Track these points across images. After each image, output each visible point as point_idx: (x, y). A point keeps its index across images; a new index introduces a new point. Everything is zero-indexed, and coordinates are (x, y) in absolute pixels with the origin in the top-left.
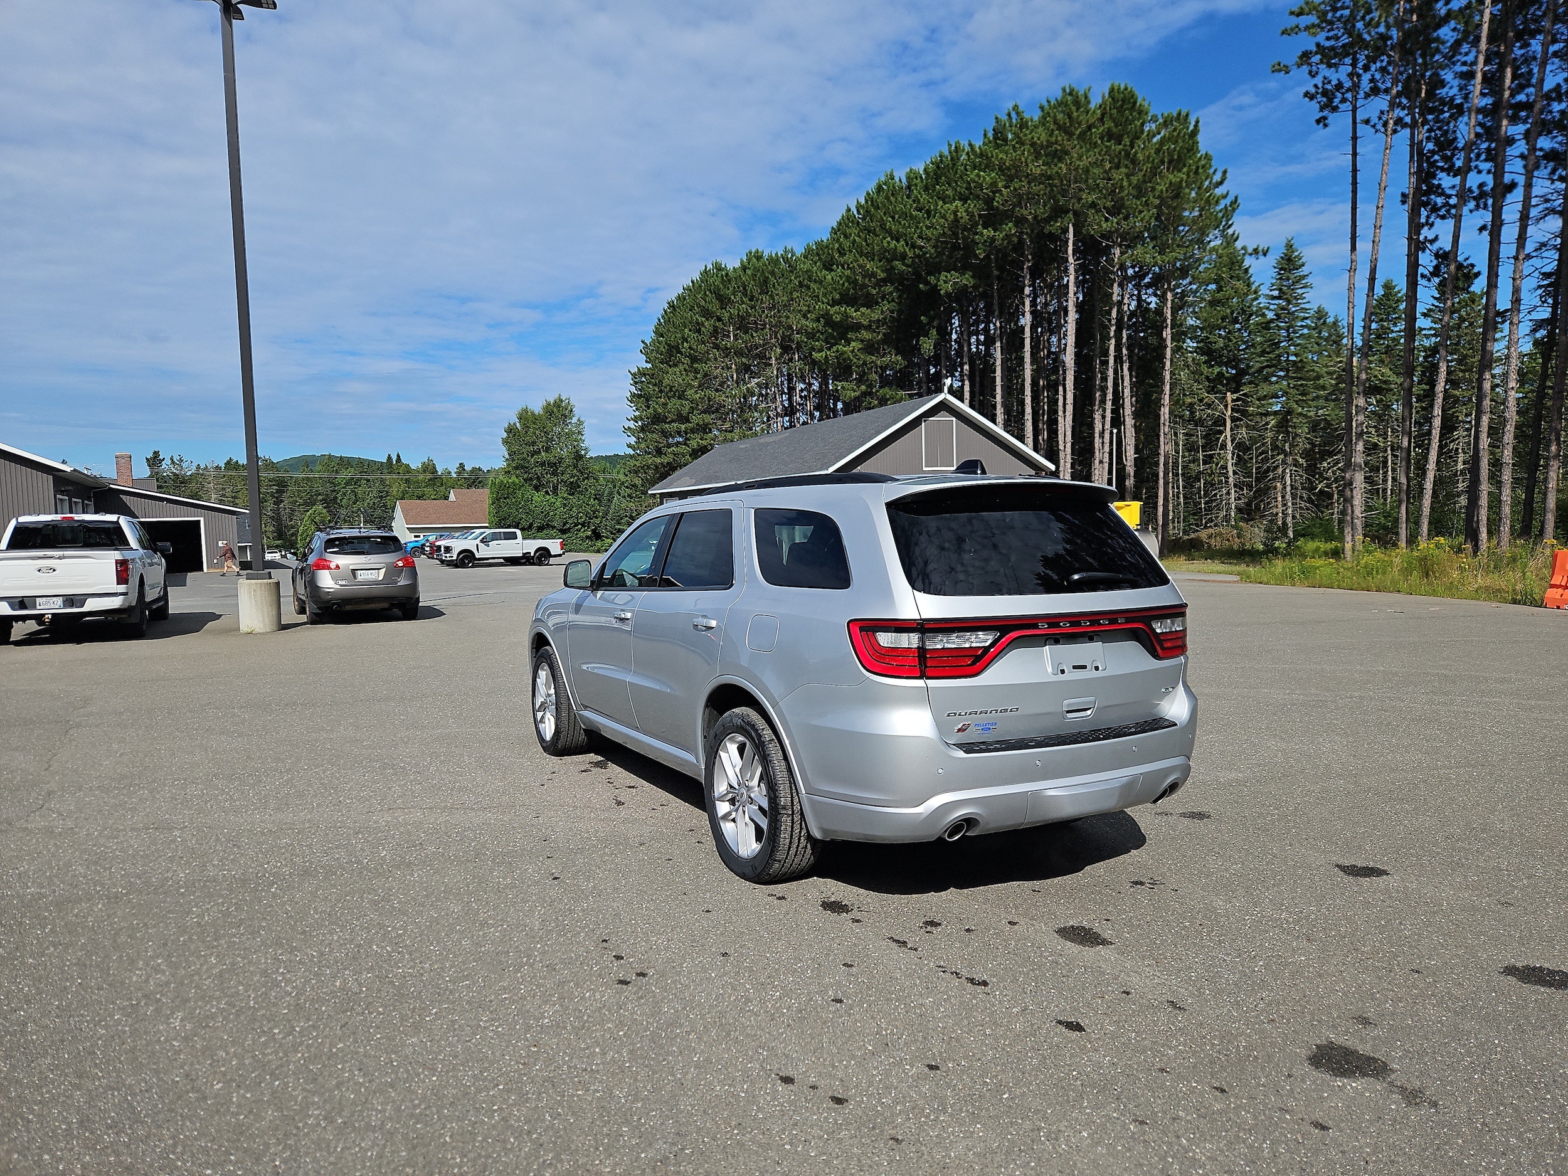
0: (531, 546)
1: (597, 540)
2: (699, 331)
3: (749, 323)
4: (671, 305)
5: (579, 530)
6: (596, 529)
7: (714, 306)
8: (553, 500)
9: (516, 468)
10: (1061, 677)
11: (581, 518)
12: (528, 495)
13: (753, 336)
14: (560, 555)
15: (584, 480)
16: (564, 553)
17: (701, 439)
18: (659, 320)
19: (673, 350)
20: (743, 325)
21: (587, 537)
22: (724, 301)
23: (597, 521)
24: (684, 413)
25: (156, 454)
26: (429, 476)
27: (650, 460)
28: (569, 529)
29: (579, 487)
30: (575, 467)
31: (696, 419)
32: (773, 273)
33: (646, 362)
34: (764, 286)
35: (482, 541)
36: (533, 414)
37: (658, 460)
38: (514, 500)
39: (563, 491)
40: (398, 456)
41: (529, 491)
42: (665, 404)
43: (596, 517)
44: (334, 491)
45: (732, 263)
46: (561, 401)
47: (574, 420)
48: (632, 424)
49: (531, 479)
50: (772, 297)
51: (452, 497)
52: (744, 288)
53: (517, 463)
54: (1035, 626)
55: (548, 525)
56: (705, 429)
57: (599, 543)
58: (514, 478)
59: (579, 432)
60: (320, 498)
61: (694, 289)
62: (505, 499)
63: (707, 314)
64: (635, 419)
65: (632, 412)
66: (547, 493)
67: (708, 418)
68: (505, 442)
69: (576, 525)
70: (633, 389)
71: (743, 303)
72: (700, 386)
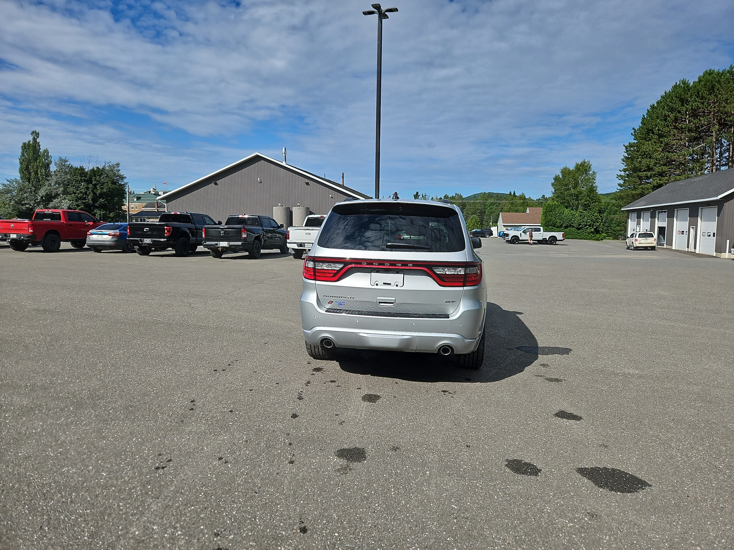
0: (547, 235)
1: (597, 234)
2: (665, 120)
3: (699, 113)
4: (653, 107)
5: (587, 228)
6: (597, 228)
7: (677, 105)
8: (574, 213)
9: (557, 197)
10: (375, 287)
11: (589, 222)
12: (562, 210)
13: (700, 120)
14: (562, 240)
15: (593, 203)
16: (564, 239)
17: (660, 180)
18: (644, 116)
19: (650, 131)
20: (695, 114)
21: (591, 232)
22: (683, 101)
23: (598, 224)
24: (651, 166)
25: (417, 193)
26: (522, 201)
27: (630, 192)
28: (582, 227)
29: (589, 206)
30: (588, 196)
31: (657, 169)
32: (718, 82)
33: (634, 139)
34: (712, 90)
35: (523, 232)
36: (569, 170)
37: (634, 192)
38: (554, 213)
39: (580, 209)
40: (514, 192)
41: (563, 209)
42: (640, 162)
43: (598, 222)
44: (485, 208)
45: (692, 80)
46: (585, 163)
47: (591, 172)
48: (623, 173)
49: (564, 203)
50: (716, 96)
51: (528, 211)
52: (698, 93)
53: (559, 195)
54: (361, 263)
55: (570, 225)
56: (661, 174)
57: (598, 235)
58: (555, 202)
59: (593, 178)
60: (479, 211)
61: (666, 97)
62: (550, 212)
63: (672, 110)
64: (625, 170)
65: (623, 167)
66: (572, 209)
67: (665, 168)
68: (553, 185)
69: (586, 226)
70: (626, 155)
71: (696, 101)
72: (663, 151)
